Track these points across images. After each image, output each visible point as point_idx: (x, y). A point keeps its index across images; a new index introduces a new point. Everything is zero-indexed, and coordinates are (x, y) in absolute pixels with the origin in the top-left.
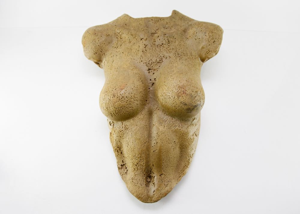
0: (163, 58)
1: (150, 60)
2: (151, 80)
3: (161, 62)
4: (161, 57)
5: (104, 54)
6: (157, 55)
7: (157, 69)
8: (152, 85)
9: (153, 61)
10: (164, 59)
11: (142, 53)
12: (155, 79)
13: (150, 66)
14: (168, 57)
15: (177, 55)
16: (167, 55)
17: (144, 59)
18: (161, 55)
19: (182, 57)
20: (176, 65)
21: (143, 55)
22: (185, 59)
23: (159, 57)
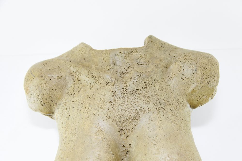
0: (139, 112)
1: (122, 116)
2: (124, 146)
3: (137, 118)
4: (137, 111)
5: (56, 103)
6: (131, 108)
7: (133, 130)
8: (127, 154)
9: (126, 118)
10: (141, 114)
11: (109, 105)
12: (130, 145)
13: (122, 124)
14: (147, 111)
15: (160, 106)
16: (145, 106)
17: (112, 114)
18: (136, 108)
19: (166, 107)
20: (160, 122)
21: (111, 109)
22: (170, 111)
23: (134, 111)
